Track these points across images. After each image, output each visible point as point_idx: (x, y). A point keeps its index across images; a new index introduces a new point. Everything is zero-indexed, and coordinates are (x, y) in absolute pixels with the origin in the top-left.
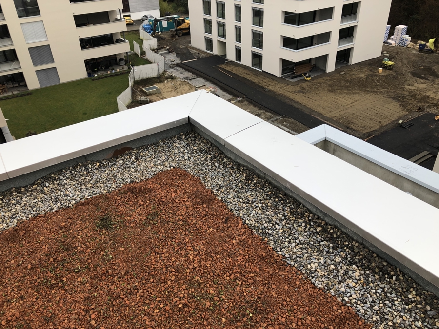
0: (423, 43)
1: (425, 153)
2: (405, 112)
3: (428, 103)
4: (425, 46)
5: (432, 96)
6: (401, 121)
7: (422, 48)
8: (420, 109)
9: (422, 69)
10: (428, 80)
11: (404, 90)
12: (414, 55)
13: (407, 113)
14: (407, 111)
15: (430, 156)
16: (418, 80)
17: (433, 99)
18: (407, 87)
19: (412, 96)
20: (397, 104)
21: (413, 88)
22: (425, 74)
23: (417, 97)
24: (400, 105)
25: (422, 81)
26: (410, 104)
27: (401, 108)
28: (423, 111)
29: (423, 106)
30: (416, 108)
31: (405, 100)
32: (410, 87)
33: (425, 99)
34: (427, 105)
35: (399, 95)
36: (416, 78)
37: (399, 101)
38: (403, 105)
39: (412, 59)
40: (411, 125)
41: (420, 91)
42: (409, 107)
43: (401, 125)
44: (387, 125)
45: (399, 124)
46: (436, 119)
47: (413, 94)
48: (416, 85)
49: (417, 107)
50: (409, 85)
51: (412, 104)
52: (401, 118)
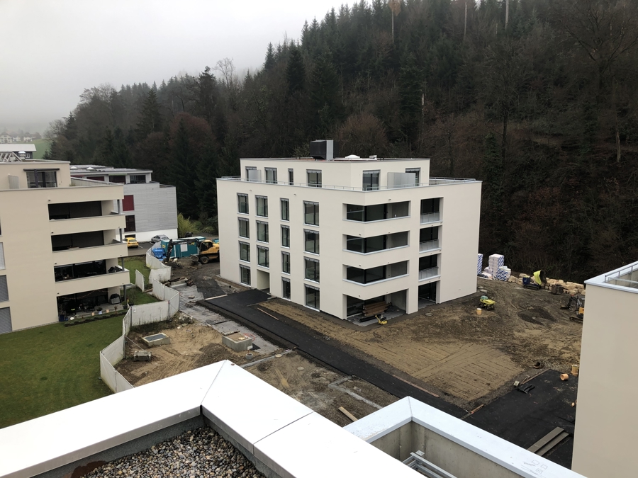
0: (527, 276)
1: (558, 430)
2: (520, 370)
3: (548, 356)
4: (529, 280)
5: (550, 347)
6: (517, 383)
7: (527, 283)
8: (538, 364)
9: (532, 310)
10: (541, 324)
11: (514, 338)
12: (519, 291)
13: (523, 370)
14: (522, 368)
15: (566, 435)
16: (529, 324)
17: (553, 351)
18: (517, 334)
19: (525, 346)
20: (508, 358)
21: (524, 335)
22: (536, 317)
23: (532, 347)
24: (512, 359)
25: (535, 326)
26: (524, 357)
27: (514, 364)
28: (542, 367)
29: (542, 361)
30: (534, 364)
31: (517, 352)
32: (520, 334)
33: (542, 350)
34: (547, 358)
35: (508, 345)
36: (526, 322)
37: (509, 353)
38: (517, 359)
39: (518, 297)
40: (531, 389)
41: (535, 339)
42: (524, 362)
43: (517, 389)
44: (499, 389)
45: (515, 386)
46: (563, 379)
47: (526, 344)
48: (527, 331)
49: (534, 361)
50: (519, 332)
51: (527, 357)
52: (516, 378)
